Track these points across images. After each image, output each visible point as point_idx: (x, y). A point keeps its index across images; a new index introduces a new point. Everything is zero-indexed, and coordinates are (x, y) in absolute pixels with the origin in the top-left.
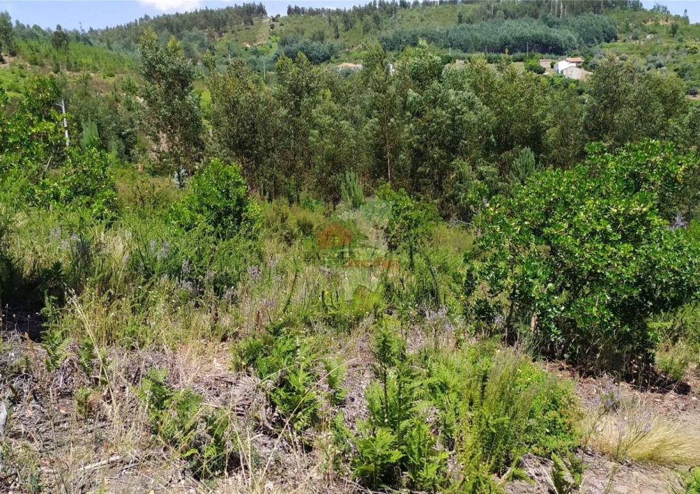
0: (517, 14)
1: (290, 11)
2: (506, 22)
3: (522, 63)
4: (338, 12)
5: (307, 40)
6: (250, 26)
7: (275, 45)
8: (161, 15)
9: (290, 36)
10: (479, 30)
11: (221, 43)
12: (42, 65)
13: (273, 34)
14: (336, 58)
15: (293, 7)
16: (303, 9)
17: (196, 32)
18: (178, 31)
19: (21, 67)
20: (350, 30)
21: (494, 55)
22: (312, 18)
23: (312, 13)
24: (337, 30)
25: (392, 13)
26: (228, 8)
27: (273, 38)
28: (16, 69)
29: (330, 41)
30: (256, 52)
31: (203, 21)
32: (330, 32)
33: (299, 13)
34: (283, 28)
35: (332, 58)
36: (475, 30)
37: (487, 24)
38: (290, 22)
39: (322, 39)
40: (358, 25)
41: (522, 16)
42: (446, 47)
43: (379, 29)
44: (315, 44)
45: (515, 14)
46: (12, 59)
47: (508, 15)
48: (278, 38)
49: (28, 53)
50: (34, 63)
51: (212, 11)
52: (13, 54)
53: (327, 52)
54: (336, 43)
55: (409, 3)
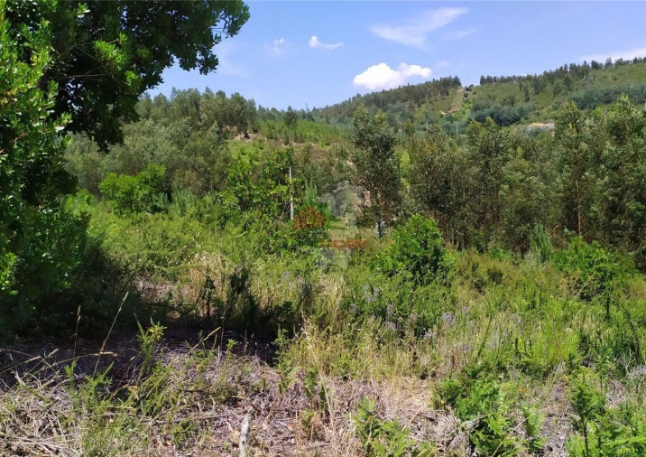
1: (483, 80)
4: (529, 78)
5: (499, 105)
6: (446, 97)
7: (468, 111)
8: (370, 93)
9: (483, 102)
11: (420, 113)
12: (276, 139)
13: (467, 102)
14: (526, 119)
15: (486, 77)
16: (495, 78)
17: (398, 104)
18: (384, 105)
19: (261, 141)
20: (541, 94)
22: (504, 85)
23: (503, 80)
24: (527, 94)
25: (583, 75)
26: (427, 83)
27: (466, 105)
29: (519, 105)
30: (450, 119)
31: (405, 95)
32: (520, 96)
33: (491, 82)
34: (476, 96)
35: (522, 120)
38: (482, 90)
39: (512, 103)
40: (549, 88)
42: (641, 102)
43: (570, 90)
44: (506, 108)
46: (254, 135)
48: (471, 105)
49: (266, 130)
50: (270, 137)
51: (413, 87)
52: (255, 132)
53: (517, 114)
54: (526, 106)
55: (601, 64)
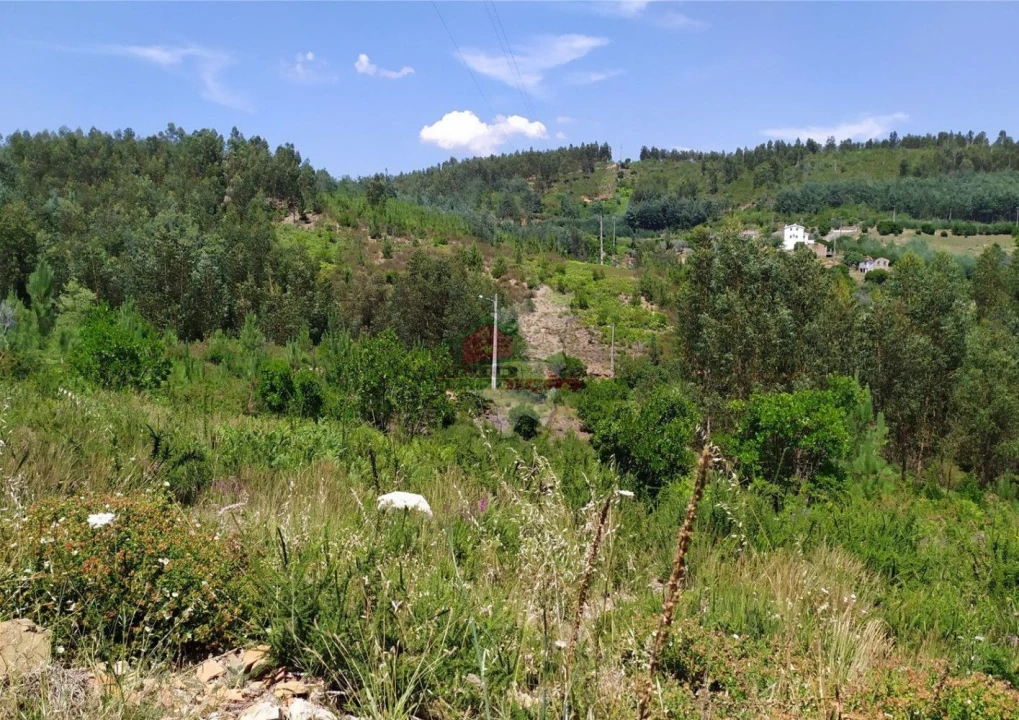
0: (993, 166)
1: (645, 154)
2: (979, 176)
3: (1009, 237)
4: (714, 157)
5: (674, 195)
6: (590, 174)
7: (625, 201)
8: (471, 158)
9: (648, 188)
10: (938, 187)
11: (551, 197)
13: (622, 185)
14: (715, 220)
15: (650, 149)
16: (663, 151)
17: (516, 181)
18: (494, 179)
19: (330, 229)
20: (734, 182)
21: (963, 223)
22: (677, 165)
23: (676, 157)
24: (715, 181)
25: (796, 159)
26: (561, 150)
27: (622, 190)
28: (324, 231)
29: (704, 197)
30: (599, 210)
31: (526, 167)
32: (704, 184)
33: (657, 159)
34: (637, 178)
35: (709, 221)
36: (931, 186)
37: (950, 179)
38: (645, 169)
39: (693, 193)
40: (746, 176)
41: (1002, 166)
42: (885, 209)
43: (779, 182)
44: (684, 200)
45: (990, 164)
46: (317, 218)
47: (979, 166)
48: (630, 191)
49: (336, 210)
50: (346, 223)
51: (539, 154)
52: (318, 211)
53: (702, 211)
54: (715, 200)
55: (820, 145)
